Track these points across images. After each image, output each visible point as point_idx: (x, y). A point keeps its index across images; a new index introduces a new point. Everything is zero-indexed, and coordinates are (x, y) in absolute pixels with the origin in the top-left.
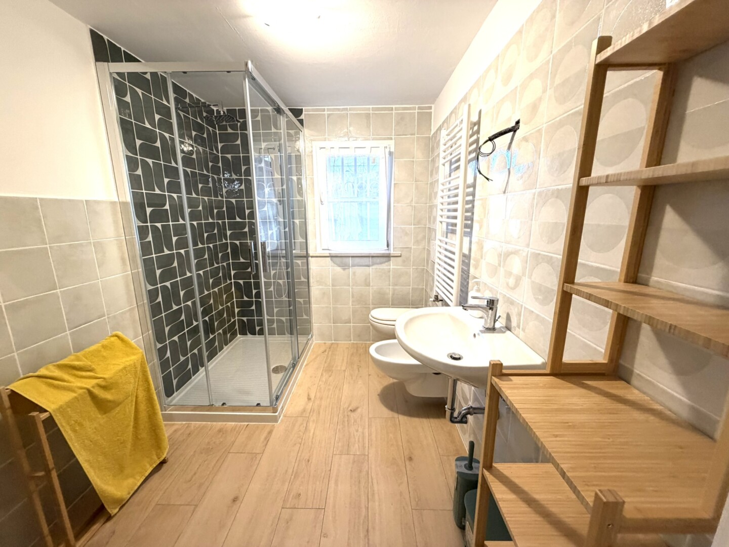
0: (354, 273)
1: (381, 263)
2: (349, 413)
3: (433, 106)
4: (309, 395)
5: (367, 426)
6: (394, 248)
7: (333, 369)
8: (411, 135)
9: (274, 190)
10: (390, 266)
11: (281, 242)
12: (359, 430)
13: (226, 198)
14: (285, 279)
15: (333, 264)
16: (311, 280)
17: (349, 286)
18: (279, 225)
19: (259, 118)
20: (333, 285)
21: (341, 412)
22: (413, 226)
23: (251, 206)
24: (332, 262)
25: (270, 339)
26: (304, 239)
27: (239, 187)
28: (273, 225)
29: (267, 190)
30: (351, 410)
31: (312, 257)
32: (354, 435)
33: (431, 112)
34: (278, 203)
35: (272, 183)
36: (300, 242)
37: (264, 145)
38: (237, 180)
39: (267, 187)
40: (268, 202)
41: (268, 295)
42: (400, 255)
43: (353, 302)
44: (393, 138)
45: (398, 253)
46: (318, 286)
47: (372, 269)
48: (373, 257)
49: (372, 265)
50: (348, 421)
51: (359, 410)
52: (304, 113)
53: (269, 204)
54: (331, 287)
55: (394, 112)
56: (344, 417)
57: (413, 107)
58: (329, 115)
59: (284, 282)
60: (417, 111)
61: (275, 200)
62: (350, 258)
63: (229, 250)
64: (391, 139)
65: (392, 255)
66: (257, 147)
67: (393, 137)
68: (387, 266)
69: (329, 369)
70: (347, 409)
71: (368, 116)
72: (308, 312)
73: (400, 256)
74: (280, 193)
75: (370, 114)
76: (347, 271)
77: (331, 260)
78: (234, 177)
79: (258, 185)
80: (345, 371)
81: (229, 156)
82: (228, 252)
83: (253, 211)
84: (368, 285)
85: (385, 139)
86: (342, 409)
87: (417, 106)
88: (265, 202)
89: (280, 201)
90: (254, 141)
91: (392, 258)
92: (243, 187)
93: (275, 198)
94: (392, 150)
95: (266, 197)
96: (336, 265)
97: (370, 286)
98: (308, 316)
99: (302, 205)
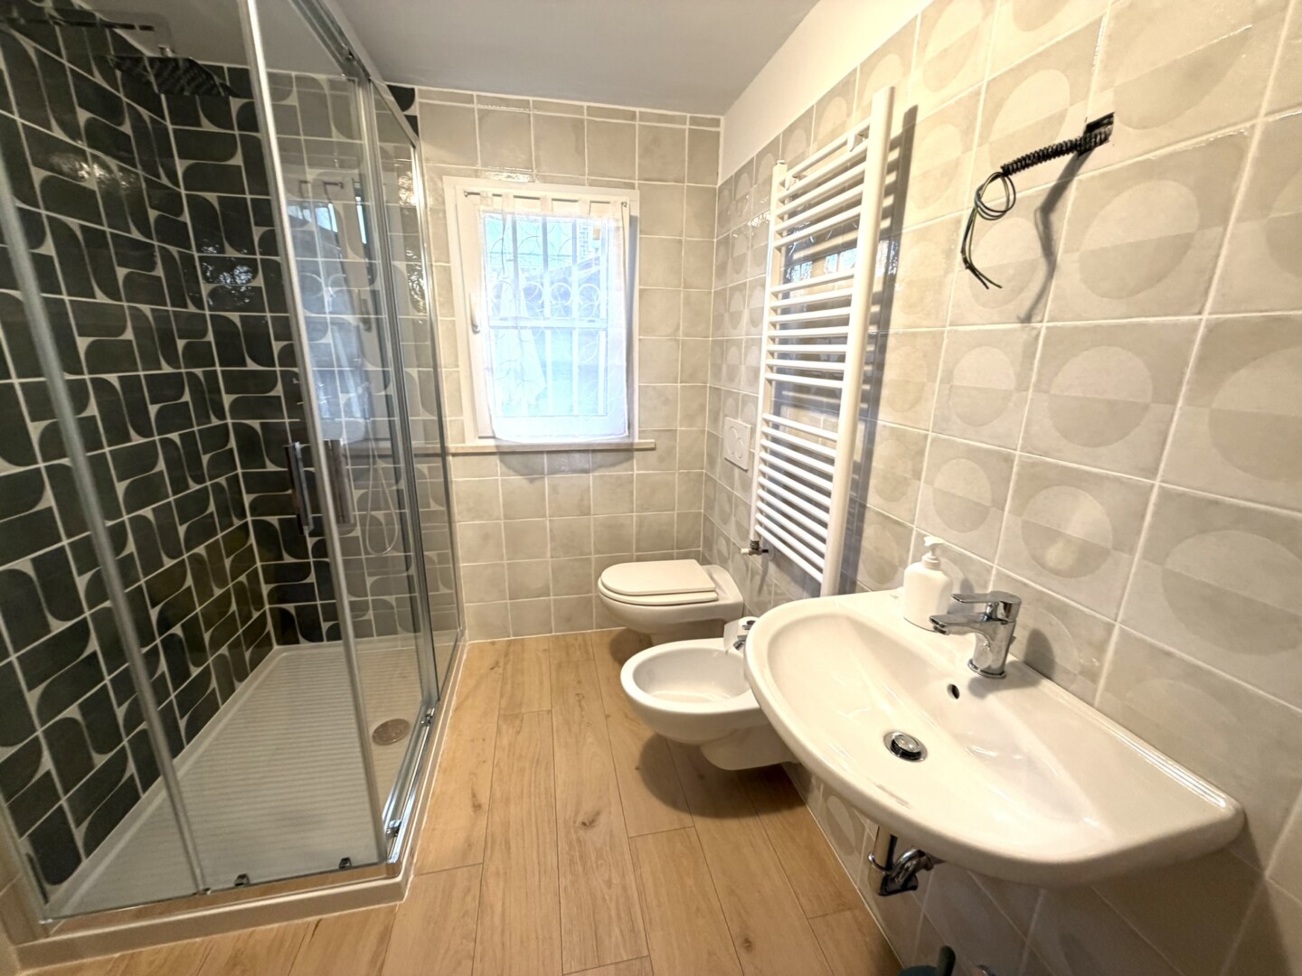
0: (554, 489)
1: (613, 465)
2: (581, 833)
3: (722, 118)
4: (474, 796)
5: (630, 867)
6: (640, 432)
7: (523, 710)
8: (675, 182)
9: (350, 292)
10: (632, 470)
11: (374, 422)
12: (614, 881)
13: (211, 309)
14: (388, 508)
15: (505, 470)
16: (456, 508)
17: (544, 516)
18: (367, 379)
19: (293, 100)
20: (506, 517)
21: (562, 834)
22: (679, 385)
23: (286, 329)
24: (504, 467)
25: (359, 647)
26: (432, 414)
27: (249, 281)
28: (351, 383)
29: (328, 293)
30: (584, 824)
31: (454, 455)
32: (604, 899)
33: (718, 133)
34: (362, 326)
35: (341, 275)
36: (424, 421)
37: (311, 174)
38: (242, 262)
39: (327, 286)
40: (332, 323)
41: (349, 546)
42: (653, 446)
43: (552, 550)
44: (636, 186)
45: (649, 441)
46: (473, 519)
47: (594, 476)
48: (594, 451)
49: (594, 470)
50: (581, 857)
51: (602, 819)
52: (417, 99)
53: (335, 328)
54: (502, 522)
55: (637, 123)
56: (570, 845)
57: (680, 116)
58: (484, 115)
59: (389, 517)
60: (687, 126)
61: (351, 319)
62: (545, 456)
63: (233, 443)
64: (632, 186)
65: (635, 447)
66: (292, 176)
67: (636, 182)
68: (626, 470)
69: (512, 714)
70: (575, 822)
71: (577, 125)
72: (452, 581)
73: (653, 449)
74: (365, 301)
75: (582, 121)
76: (538, 483)
77: (502, 461)
78: (231, 253)
79: (302, 279)
80: (549, 712)
81: (212, 197)
82: (231, 450)
83: (291, 346)
84: (586, 512)
85: (617, 186)
86: (560, 821)
87: (689, 115)
88: (326, 323)
89: (366, 322)
90: (283, 160)
91: (636, 454)
92: (259, 282)
93: (354, 314)
94: (636, 213)
95: (327, 310)
96: (511, 472)
97: (589, 514)
98: (450, 588)
99: (427, 332)
